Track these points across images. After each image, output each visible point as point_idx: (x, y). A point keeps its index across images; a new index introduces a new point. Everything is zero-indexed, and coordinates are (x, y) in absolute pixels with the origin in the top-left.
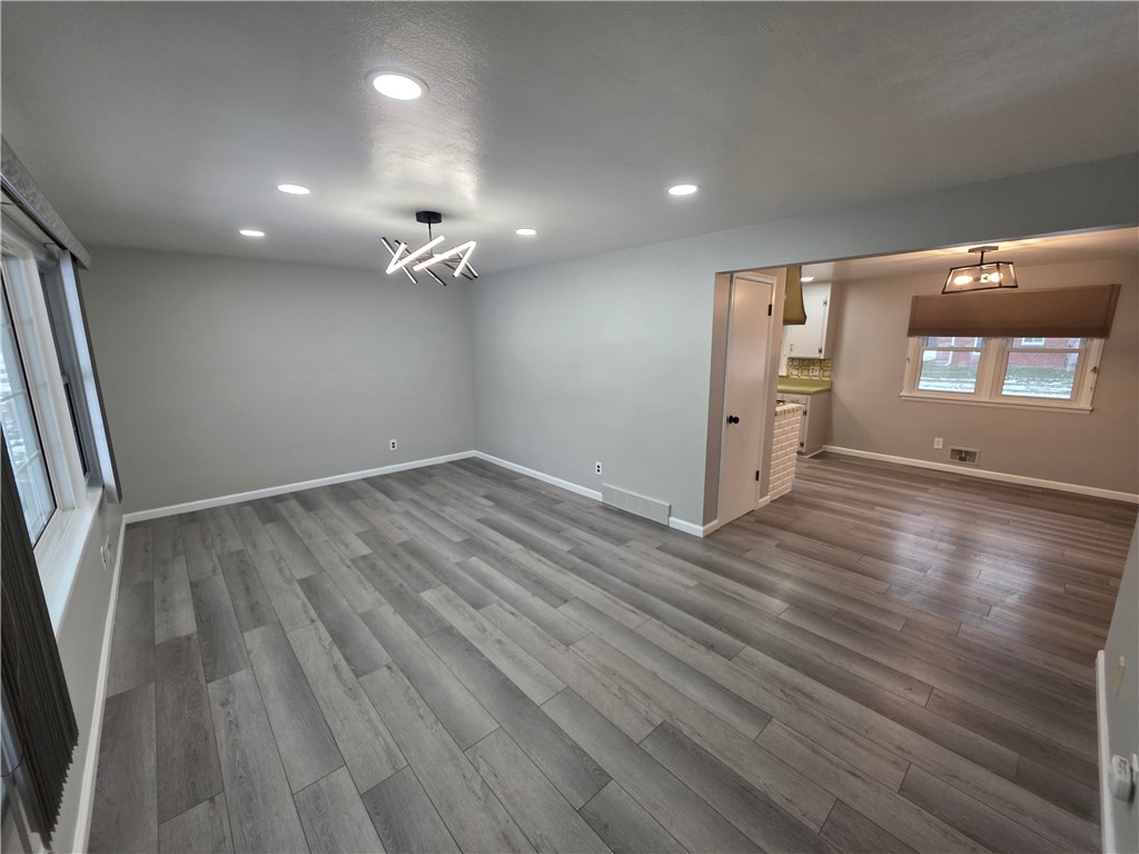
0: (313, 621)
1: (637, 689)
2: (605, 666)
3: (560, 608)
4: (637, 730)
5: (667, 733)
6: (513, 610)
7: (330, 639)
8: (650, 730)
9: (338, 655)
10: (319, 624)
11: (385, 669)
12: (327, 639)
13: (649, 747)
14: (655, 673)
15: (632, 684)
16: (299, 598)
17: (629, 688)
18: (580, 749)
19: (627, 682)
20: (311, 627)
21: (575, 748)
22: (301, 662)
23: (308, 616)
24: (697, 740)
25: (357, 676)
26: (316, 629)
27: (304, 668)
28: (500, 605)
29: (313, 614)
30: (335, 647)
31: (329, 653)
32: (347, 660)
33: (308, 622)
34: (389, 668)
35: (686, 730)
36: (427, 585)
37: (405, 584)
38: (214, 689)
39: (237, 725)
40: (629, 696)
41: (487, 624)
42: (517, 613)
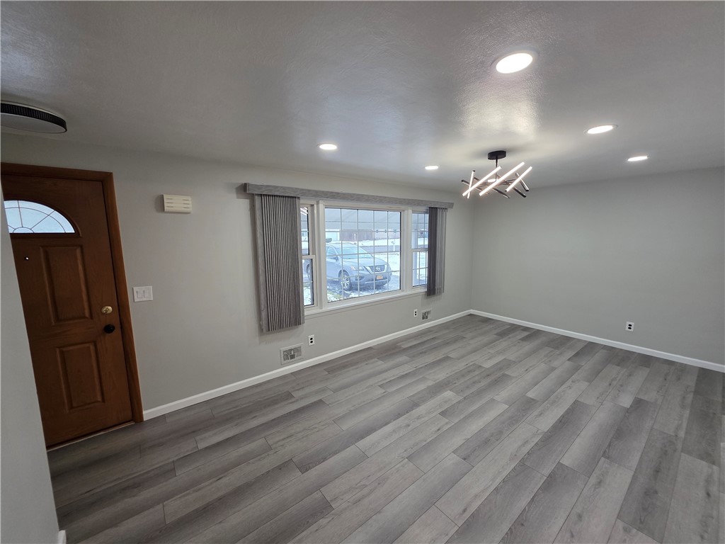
1: (364, 497)
2: (388, 478)
4: (329, 492)
5: (324, 508)
8: (328, 499)
13: (317, 495)
14: (379, 512)
15: (369, 494)
17: (366, 491)
18: (324, 461)
19: (371, 492)
21: (325, 459)
24: (314, 527)
35: (323, 522)
38: (376, 359)
40: (357, 491)
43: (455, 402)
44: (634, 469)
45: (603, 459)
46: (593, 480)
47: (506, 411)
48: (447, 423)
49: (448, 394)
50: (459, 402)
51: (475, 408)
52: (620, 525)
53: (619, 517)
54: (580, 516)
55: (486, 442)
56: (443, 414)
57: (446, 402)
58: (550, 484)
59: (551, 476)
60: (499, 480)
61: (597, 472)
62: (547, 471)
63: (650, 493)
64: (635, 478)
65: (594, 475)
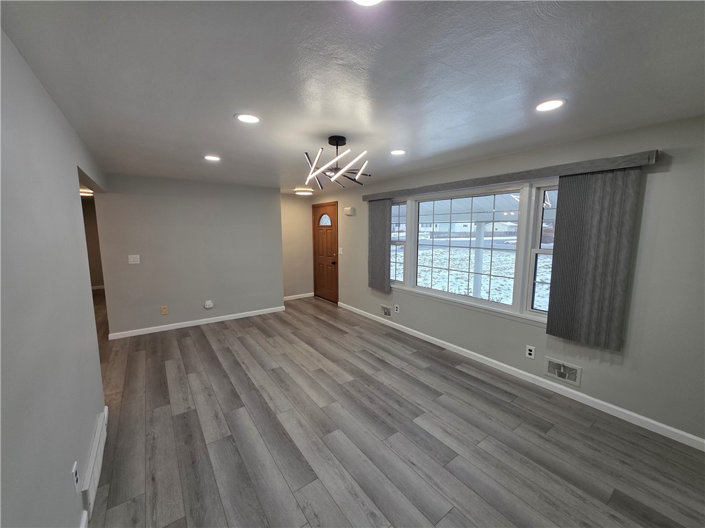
3: (277, 366)
6: (302, 367)
28: (308, 370)
36: (351, 384)
37: (367, 386)
41: (317, 362)
42: (301, 366)
43: (334, 378)
44: (208, 447)
45: (230, 434)
46: (221, 415)
52: (193, 408)
53: (196, 410)
54: (210, 395)
57: (336, 375)
58: (234, 395)
59: (238, 397)
60: (251, 377)
61: (224, 422)
62: (243, 397)
63: (189, 438)
64: (203, 440)
65: (223, 418)
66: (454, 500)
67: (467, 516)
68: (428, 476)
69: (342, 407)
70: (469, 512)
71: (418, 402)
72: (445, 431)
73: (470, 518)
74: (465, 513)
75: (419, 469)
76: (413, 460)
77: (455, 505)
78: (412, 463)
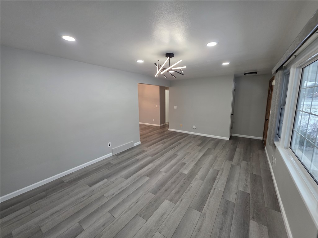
0: (214, 189)
7: (216, 181)
9: (218, 176)
10: (214, 187)
11: (214, 168)
12: (216, 182)
16: (209, 202)
20: (216, 188)
22: (226, 181)
23: (214, 191)
25: (219, 171)
26: (216, 186)
27: (226, 180)
29: (212, 191)
30: (217, 178)
31: (219, 178)
32: (217, 175)
33: (215, 189)
34: (213, 168)
38: (248, 191)
39: (245, 180)
43: (182, 168)
47: (161, 169)
48: (183, 161)
49: (186, 172)
50: (180, 169)
51: (174, 168)
55: (170, 158)
56: (185, 164)
57: (186, 168)
66: (119, 218)
67: (112, 224)
68: (131, 208)
69: (163, 176)
70: (113, 224)
71: (183, 200)
72: (163, 215)
73: (111, 224)
74: (113, 222)
75: (134, 205)
76: (139, 202)
77: (117, 219)
78: (137, 202)
